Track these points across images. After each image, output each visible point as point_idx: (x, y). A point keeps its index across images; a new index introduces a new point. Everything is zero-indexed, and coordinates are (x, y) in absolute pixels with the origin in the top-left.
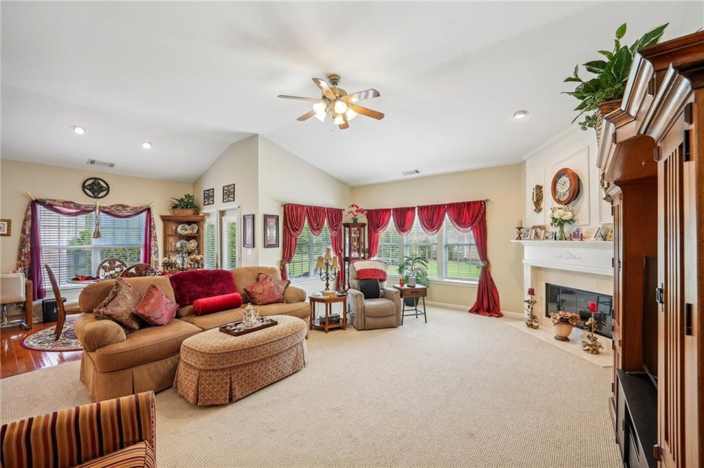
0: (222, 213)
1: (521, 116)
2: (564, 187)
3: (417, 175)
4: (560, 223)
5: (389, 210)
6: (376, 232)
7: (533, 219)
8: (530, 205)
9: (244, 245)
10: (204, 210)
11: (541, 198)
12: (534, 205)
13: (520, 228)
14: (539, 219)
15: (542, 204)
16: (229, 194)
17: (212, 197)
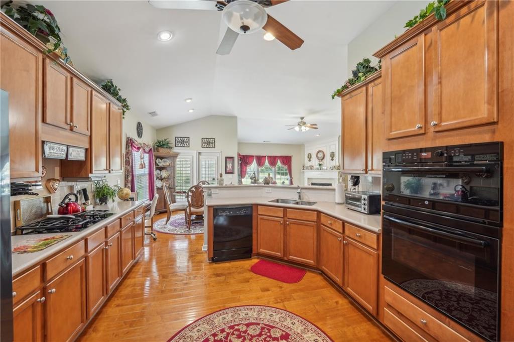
0: (199, 153)
1: (318, 135)
2: (320, 155)
3: (269, 143)
4: (320, 165)
5: (254, 156)
6: (246, 166)
7: (308, 164)
8: (306, 159)
9: (226, 173)
10: (176, 150)
11: (311, 157)
12: (308, 159)
13: (303, 166)
14: (310, 164)
15: (311, 159)
16: (208, 143)
17: (187, 142)
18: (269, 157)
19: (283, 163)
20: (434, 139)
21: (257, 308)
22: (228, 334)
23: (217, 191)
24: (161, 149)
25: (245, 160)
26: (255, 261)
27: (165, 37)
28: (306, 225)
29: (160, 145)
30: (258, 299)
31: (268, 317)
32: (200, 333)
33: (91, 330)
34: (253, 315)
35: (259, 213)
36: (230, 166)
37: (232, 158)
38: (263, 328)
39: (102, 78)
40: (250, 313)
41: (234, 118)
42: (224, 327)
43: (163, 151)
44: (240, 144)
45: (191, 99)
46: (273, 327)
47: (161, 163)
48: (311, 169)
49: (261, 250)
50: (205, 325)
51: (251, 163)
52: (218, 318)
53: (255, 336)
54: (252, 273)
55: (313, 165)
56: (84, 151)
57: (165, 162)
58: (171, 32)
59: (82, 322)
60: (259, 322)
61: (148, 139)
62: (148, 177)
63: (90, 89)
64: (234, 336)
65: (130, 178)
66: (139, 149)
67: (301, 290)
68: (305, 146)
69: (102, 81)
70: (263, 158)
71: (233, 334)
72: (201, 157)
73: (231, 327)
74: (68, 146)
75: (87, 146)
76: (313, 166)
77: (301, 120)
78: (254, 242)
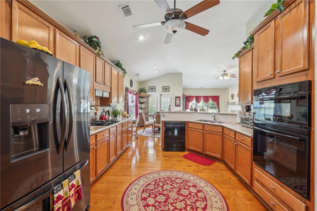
0: (161, 95)
3: (203, 88)
5: (194, 96)
6: (189, 102)
7: (231, 101)
8: (230, 98)
9: (176, 106)
10: (149, 93)
11: (233, 96)
12: (231, 98)
13: (228, 103)
14: (233, 101)
15: (233, 98)
16: (166, 89)
17: (154, 89)
18: (203, 97)
19: (213, 100)
20: (279, 80)
21: (182, 173)
22: (166, 180)
23: (167, 114)
24: (141, 93)
25: (188, 99)
26: (186, 153)
27: (141, 38)
28: (216, 134)
29: (141, 90)
30: (184, 169)
31: (188, 177)
32: (153, 177)
33: (110, 169)
34: (180, 175)
35: (189, 127)
36: (178, 102)
37: (179, 97)
38: (183, 181)
39: (115, 60)
40: (178, 174)
41: (181, 74)
42: (165, 177)
43: (142, 94)
44: (184, 89)
45: (156, 66)
46: (189, 181)
47: (142, 100)
48: (233, 104)
49: (190, 147)
50: (156, 175)
51: (192, 100)
52: (163, 173)
53: (178, 183)
54: (183, 158)
55: (235, 101)
56: (108, 93)
57: (143, 100)
58: (144, 36)
59: (107, 163)
60: (182, 178)
61: (135, 88)
62: (135, 107)
63: (111, 66)
64: (169, 181)
65: (127, 107)
66: (131, 93)
67: (209, 169)
68: (230, 89)
69: (115, 61)
70: (200, 97)
71: (168, 180)
72: (162, 97)
73: (168, 178)
74: (103, 91)
75: (110, 91)
76: (235, 103)
77: (224, 73)
78: (186, 143)
